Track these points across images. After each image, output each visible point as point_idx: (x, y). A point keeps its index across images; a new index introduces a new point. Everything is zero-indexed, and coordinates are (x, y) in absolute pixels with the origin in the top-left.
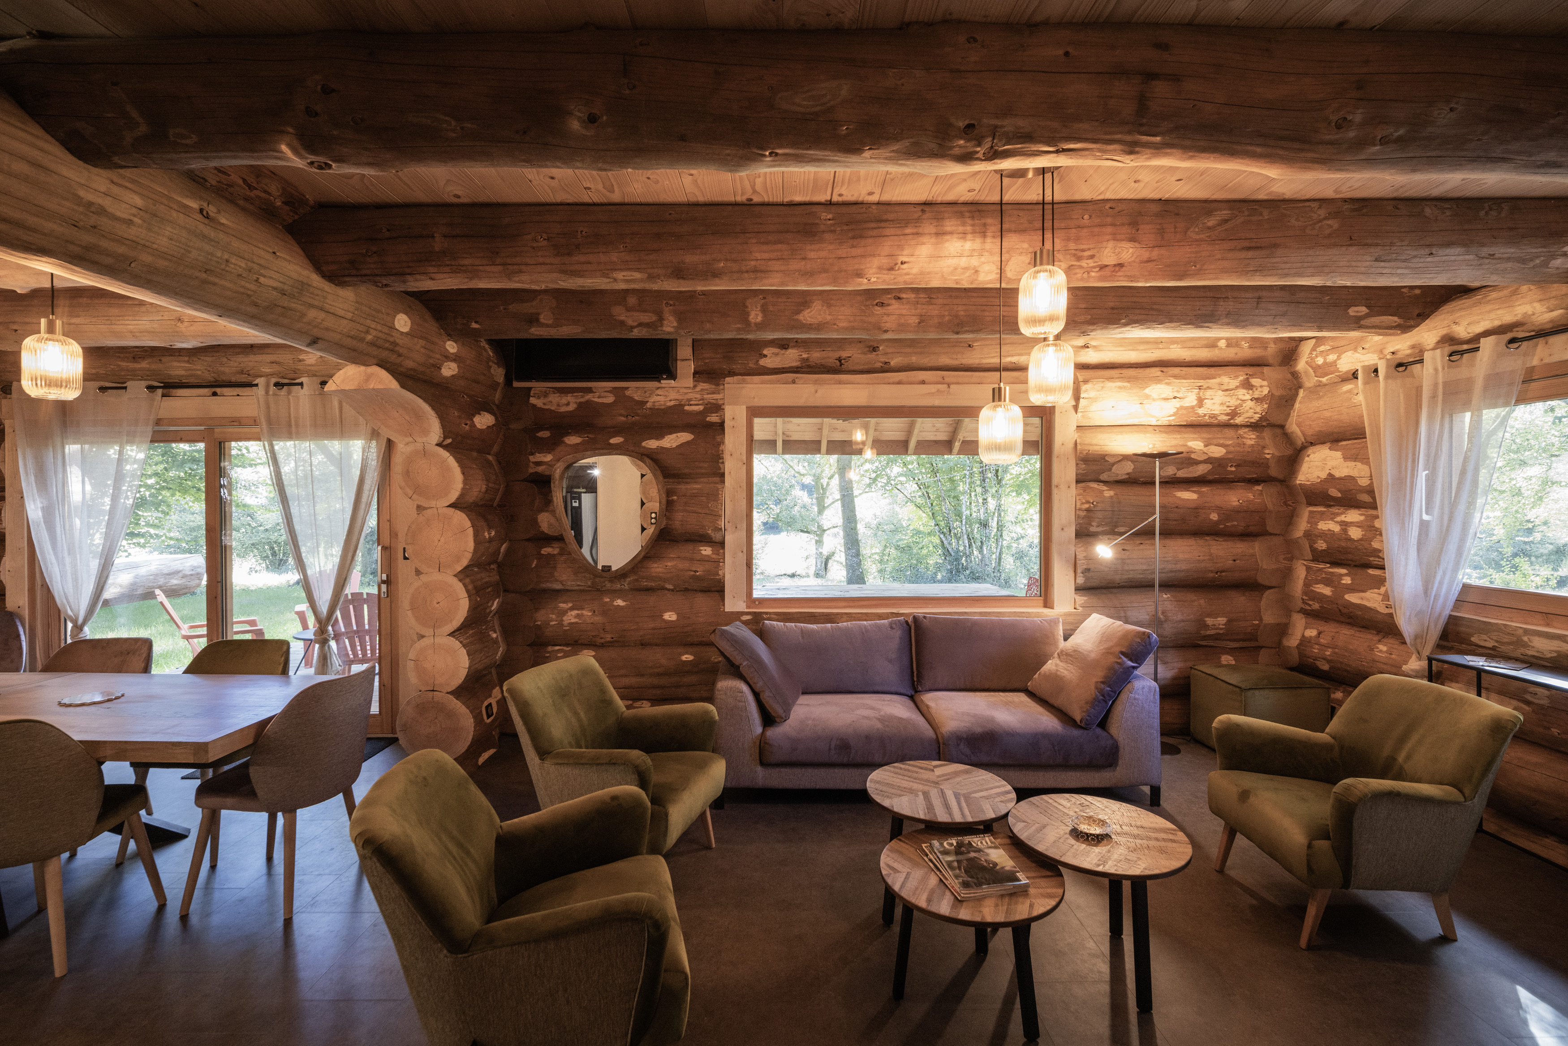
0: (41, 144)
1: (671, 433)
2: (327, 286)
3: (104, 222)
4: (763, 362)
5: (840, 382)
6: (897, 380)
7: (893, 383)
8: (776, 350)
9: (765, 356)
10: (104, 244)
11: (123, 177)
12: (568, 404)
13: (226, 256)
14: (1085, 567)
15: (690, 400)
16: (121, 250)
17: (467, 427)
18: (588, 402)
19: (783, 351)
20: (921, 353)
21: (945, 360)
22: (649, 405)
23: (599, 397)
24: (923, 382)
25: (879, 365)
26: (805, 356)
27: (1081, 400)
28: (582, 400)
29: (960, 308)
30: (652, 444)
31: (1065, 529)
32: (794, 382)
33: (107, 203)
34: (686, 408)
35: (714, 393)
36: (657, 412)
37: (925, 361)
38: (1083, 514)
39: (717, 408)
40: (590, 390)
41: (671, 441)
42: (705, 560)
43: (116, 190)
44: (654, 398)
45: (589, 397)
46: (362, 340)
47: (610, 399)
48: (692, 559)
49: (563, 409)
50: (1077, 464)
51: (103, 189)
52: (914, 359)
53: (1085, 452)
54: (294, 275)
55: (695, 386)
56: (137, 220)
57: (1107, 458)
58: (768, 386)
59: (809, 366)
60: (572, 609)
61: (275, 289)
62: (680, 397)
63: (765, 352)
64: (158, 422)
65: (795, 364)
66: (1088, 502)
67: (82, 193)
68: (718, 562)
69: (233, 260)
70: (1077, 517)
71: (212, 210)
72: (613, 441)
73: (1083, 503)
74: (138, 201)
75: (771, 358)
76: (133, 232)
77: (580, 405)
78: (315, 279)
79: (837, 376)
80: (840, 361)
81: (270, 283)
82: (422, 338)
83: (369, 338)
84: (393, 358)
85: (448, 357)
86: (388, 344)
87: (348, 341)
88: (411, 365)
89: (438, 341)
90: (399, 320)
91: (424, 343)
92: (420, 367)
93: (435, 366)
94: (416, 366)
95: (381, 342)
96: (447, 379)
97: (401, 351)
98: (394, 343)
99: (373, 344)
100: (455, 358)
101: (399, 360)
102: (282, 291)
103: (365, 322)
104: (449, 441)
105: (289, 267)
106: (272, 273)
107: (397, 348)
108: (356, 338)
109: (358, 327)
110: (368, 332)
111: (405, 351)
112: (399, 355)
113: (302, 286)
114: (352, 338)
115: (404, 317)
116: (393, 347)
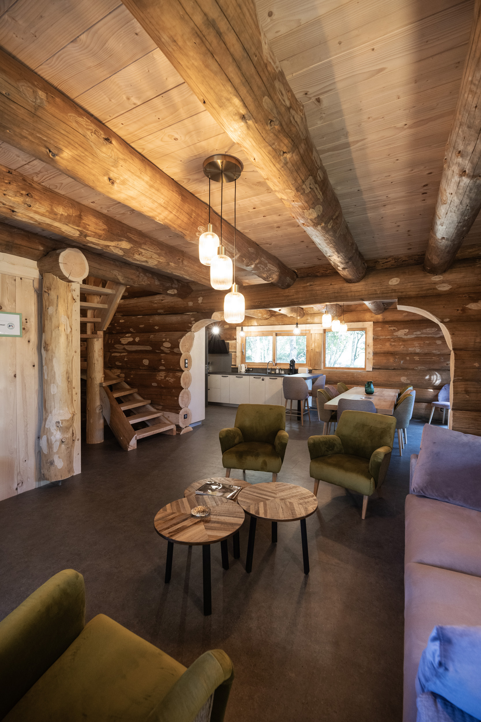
17: (459, 311)
78: (346, 284)
81: (331, 292)
82: (409, 282)
83: (378, 292)
84: (400, 294)
85: (435, 283)
86: (390, 291)
87: (372, 296)
88: (414, 293)
89: (422, 280)
90: (392, 281)
91: (412, 284)
92: (421, 293)
93: (431, 289)
94: (417, 293)
95: (386, 292)
96: (448, 291)
97: (400, 291)
98: (392, 290)
99: (383, 293)
100: (443, 282)
101: (404, 293)
102: (335, 293)
103: (371, 289)
104: (448, 320)
105: (335, 286)
106: (330, 290)
107: (397, 291)
108: (373, 294)
109: (370, 291)
110: (376, 291)
111: (403, 290)
112: (402, 292)
113: (341, 289)
114: (371, 294)
115: (396, 279)
116: (394, 291)
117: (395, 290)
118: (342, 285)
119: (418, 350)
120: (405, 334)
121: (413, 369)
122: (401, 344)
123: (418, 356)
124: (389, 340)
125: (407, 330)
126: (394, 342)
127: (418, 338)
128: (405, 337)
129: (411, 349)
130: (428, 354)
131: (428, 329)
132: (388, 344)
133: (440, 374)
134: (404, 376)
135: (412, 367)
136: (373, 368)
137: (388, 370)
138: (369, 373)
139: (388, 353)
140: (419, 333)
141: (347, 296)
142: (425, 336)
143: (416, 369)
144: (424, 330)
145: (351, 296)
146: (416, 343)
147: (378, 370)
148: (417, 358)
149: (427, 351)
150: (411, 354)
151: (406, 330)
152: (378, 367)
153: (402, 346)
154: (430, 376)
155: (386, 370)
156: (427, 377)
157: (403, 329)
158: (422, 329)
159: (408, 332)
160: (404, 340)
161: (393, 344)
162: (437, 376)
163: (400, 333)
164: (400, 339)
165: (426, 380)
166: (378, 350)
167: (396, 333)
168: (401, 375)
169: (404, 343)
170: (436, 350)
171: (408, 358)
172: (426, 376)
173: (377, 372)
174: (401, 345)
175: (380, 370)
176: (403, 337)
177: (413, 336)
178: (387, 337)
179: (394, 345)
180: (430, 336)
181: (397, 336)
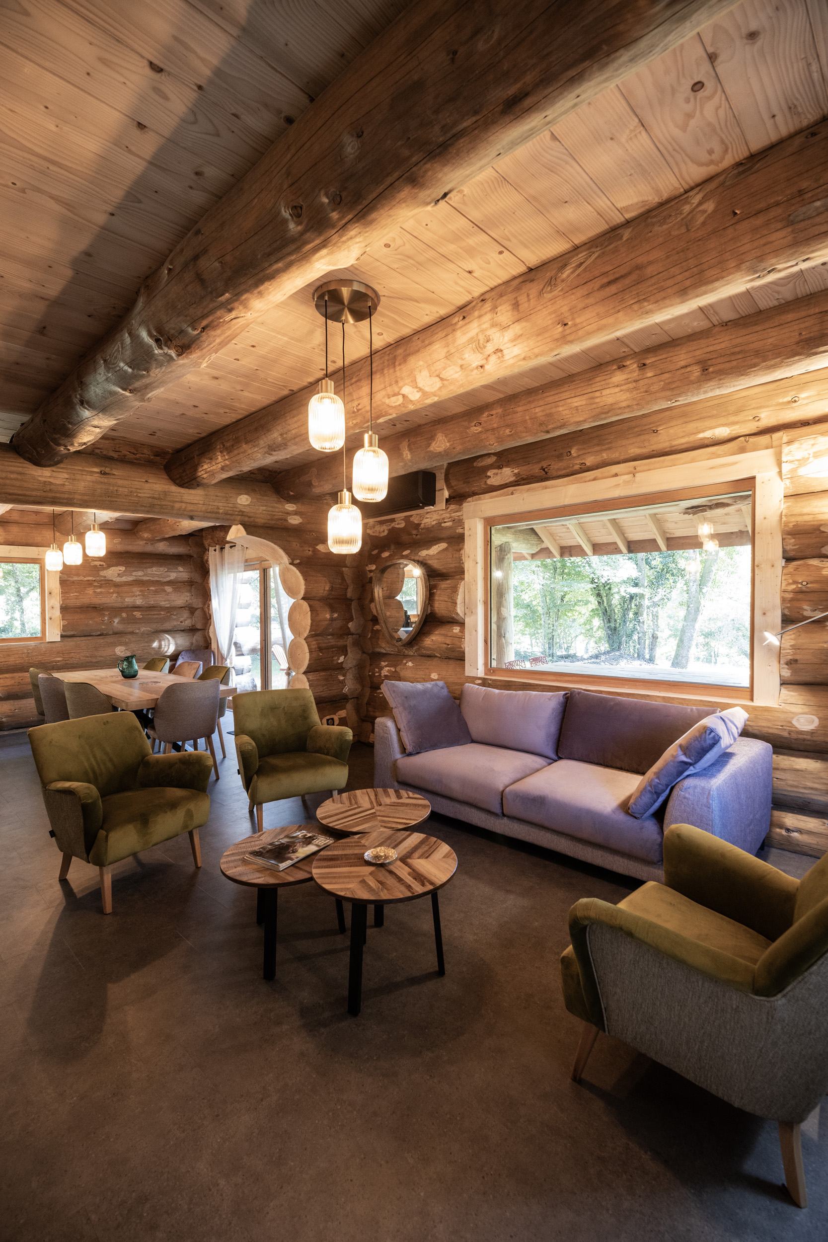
0: (25, 465)
1: (436, 545)
2: (182, 490)
3: (52, 487)
4: (489, 482)
5: (546, 488)
6: (592, 477)
7: (589, 481)
8: (495, 471)
9: (489, 477)
10: (58, 495)
11: (59, 468)
12: (384, 531)
13: (116, 488)
14: (790, 657)
15: (444, 519)
16: (66, 496)
17: (310, 552)
18: (393, 527)
19: (500, 471)
20: (610, 449)
21: (634, 451)
22: (422, 526)
23: (398, 524)
24: (616, 475)
25: (577, 467)
26: (516, 471)
27: (783, 464)
28: (390, 527)
29: (537, 410)
30: (424, 553)
31: (768, 614)
32: (512, 494)
33: (51, 480)
34: (443, 525)
35: (457, 511)
36: (428, 530)
37: (615, 455)
38: (789, 596)
39: (460, 522)
40: (393, 520)
41: (435, 550)
42: (455, 637)
43: (55, 474)
44: (425, 521)
45: (393, 525)
46: (218, 513)
47: (402, 525)
48: (446, 636)
49: (382, 535)
50: (783, 539)
51: (49, 475)
52: (604, 456)
53: (791, 525)
54: (160, 489)
55: (447, 508)
56: (67, 483)
57: (822, 529)
58: (496, 499)
59: (523, 479)
60: (386, 666)
61: (149, 497)
62: (439, 518)
63: (489, 474)
64: (246, 561)
65: (513, 479)
66: (795, 582)
67: (40, 479)
68: (461, 638)
69: (121, 489)
70: (783, 600)
71: (107, 470)
72: (405, 553)
73: (789, 584)
74: (66, 476)
75: (496, 477)
76: (66, 488)
77: (389, 530)
78: (174, 489)
79: (544, 484)
80: (544, 470)
81: (145, 495)
82: (262, 506)
83: (221, 511)
84: (246, 519)
85: (288, 513)
86: (236, 513)
87: (209, 515)
88: (263, 521)
89: (277, 505)
90: (241, 499)
91: (264, 508)
92: (270, 522)
93: (282, 520)
94: (266, 521)
95: (231, 512)
96: (297, 525)
97: (249, 515)
98: (241, 511)
99: (226, 514)
100: (296, 513)
101: (252, 519)
102: (153, 498)
103: (214, 504)
104: (298, 561)
105: (155, 486)
106: (145, 491)
107: (245, 514)
108: (213, 512)
109: (210, 507)
110: (218, 508)
111: (252, 515)
112: (250, 517)
113: (165, 493)
114: (210, 512)
115: (245, 496)
116: (242, 513)
117: (244, 512)
118: (167, 487)
119: (139, 602)
120: (119, 575)
121: (132, 633)
122: (112, 591)
123: (139, 611)
124: (90, 584)
125: (123, 568)
126: (100, 587)
127: (138, 583)
128: (118, 580)
129: (129, 601)
130: (154, 607)
131: (154, 569)
132: (90, 591)
133: (173, 638)
134: (121, 644)
135: (130, 630)
136: (62, 636)
137: (90, 638)
138: (53, 645)
139: (87, 607)
140: (140, 573)
141: (173, 507)
142: (147, 578)
143: (137, 631)
144: (149, 570)
145: (179, 509)
146: (136, 590)
147: (70, 639)
148: (138, 614)
149: (152, 603)
150: (127, 607)
151: (121, 569)
152: (72, 633)
153: (115, 595)
154: (160, 642)
155: (86, 638)
156: (155, 645)
157: (116, 565)
158: (146, 568)
159: (124, 571)
160: (117, 585)
161: (99, 590)
162: (169, 640)
163: (111, 572)
164: (108, 583)
165: (154, 648)
166: (72, 602)
167: (105, 572)
168: (115, 645)
169: (116, 589)
170: (165, 601)
171: (124, 615)
172: (154, 641)
173: (70, 643)
174: (112, 593)
175: (75, 639)
176: (114, 580)
177: (130, 579)
178: (86, 579)
179: (101, 592)
180: (156, 579)
181: (105, 577)
